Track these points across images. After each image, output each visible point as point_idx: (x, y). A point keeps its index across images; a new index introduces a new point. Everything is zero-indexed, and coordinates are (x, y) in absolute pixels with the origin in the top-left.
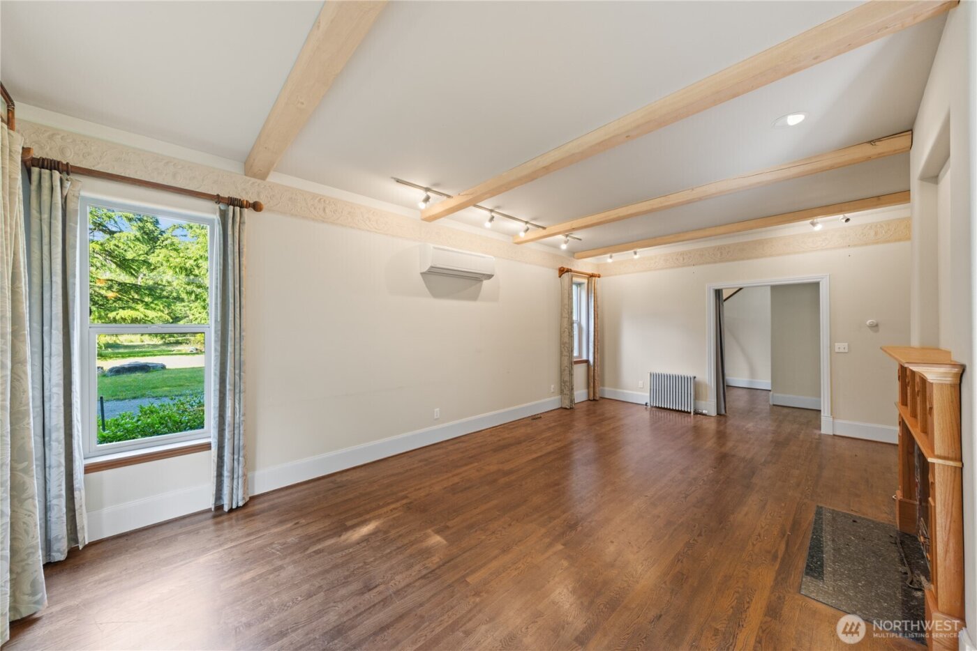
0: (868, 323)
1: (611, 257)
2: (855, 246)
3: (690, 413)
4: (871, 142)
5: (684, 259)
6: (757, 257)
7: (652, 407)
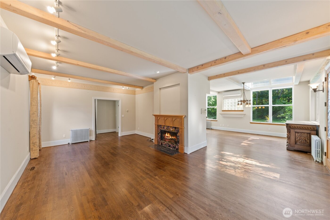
0: (127, 110)
1: (55, 77)
2: (125, 94)
3: (88, 141)
4: (153, 79)
5: (84, 87)
6: (106, 91)
7: (72, 144)
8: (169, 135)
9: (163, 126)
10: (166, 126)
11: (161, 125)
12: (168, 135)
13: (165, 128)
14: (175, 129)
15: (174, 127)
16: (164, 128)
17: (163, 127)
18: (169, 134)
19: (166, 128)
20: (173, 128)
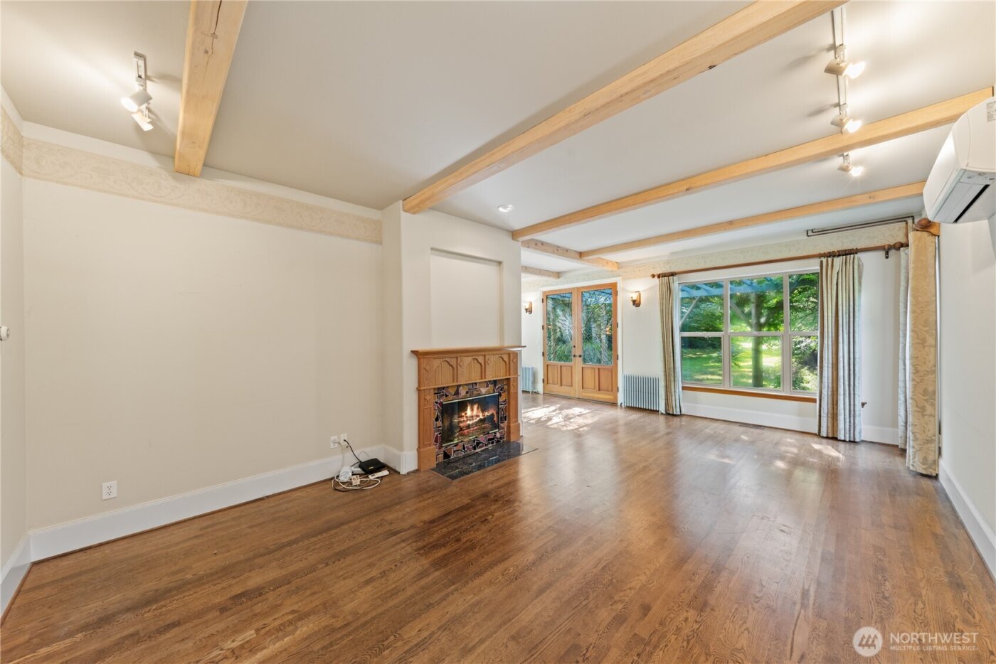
8: (475, 412)
9: (455, 389)
10: (466, 385)
11: (444, 388)
12: (472, 410)
13: (463, 392)
14: (495, 386)
15: (489, 381)
16: (457, 393)
17: (452, 391)
18: (475, 407)
19: (467, 393)
20: (487, 386)
